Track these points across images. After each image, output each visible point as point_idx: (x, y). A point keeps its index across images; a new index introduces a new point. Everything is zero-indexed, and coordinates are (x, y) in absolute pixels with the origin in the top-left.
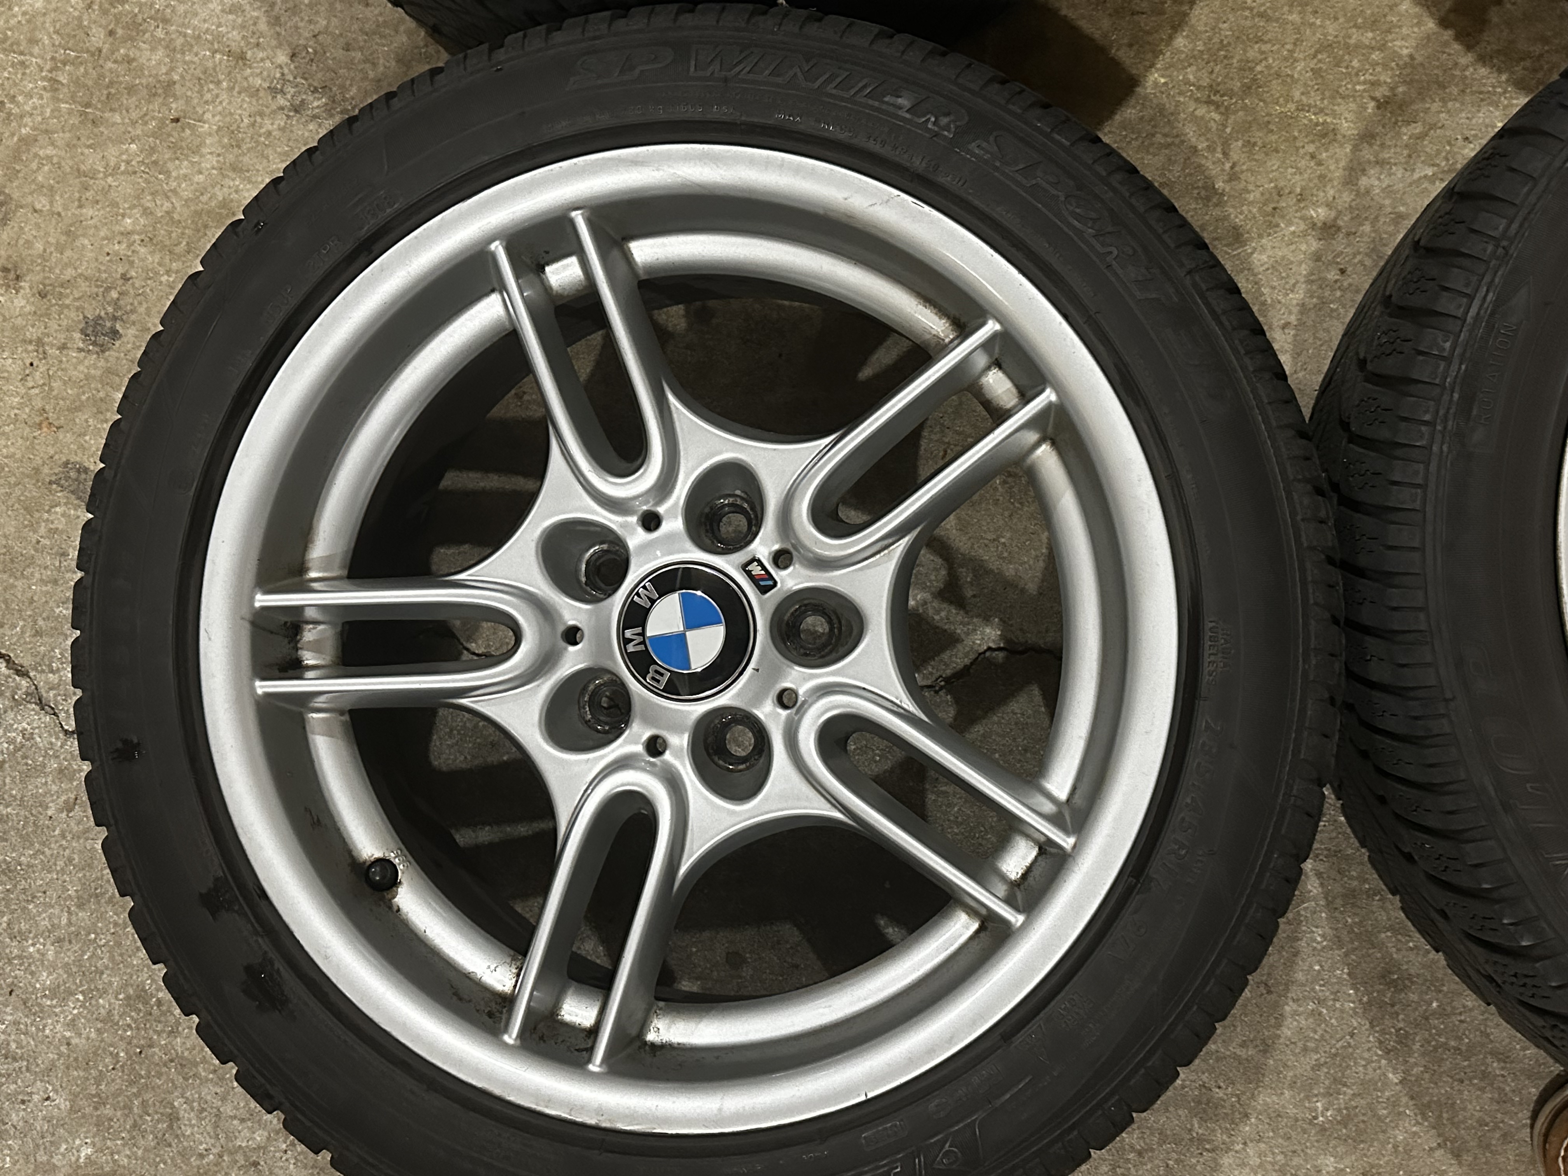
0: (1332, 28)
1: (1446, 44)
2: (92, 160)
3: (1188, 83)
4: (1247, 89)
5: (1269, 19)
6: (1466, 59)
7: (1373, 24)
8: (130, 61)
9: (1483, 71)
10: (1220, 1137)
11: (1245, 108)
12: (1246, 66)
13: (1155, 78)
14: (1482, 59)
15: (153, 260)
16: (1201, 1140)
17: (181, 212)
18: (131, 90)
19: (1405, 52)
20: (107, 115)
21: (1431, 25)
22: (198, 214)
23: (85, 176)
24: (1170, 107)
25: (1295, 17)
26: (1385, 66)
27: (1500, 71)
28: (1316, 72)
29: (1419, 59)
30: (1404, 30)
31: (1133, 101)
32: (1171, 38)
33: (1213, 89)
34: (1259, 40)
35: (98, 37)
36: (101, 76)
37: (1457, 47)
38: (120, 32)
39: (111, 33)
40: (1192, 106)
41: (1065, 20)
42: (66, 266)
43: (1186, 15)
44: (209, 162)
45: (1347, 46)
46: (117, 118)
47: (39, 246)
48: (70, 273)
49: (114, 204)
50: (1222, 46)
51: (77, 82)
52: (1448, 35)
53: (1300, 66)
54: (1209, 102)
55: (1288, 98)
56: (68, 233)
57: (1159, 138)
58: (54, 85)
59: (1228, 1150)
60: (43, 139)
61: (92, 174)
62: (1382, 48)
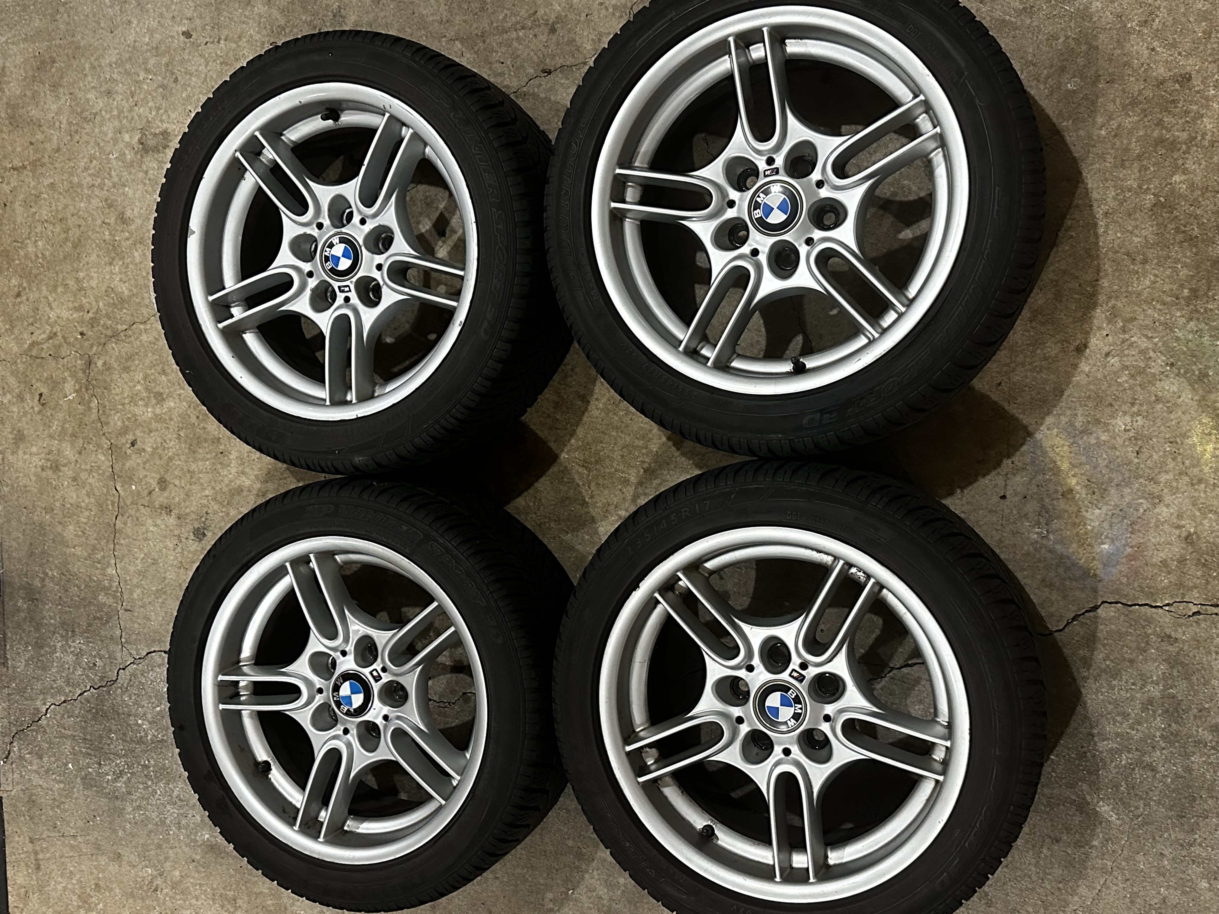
0: (628, 439)
1: (670, 447)
2: (194, 467)
3: (576, 458)
4: (597, 462)
5: (605, 434)
6: (677, 454)
7: (643, 437)
8: (205, 428)
9: (683, 459)
10: (584, 867)
11: (596, 469)
12: (597, 453)
13: (564, 456)
14: (683, 454)
15: (216, 507)
16: (578, 868)
17: (225, 489)
18: (206, 441)
19: (655, 450)
20: (198, 450)
21: (664, 439)
22: (230, 490)
23: (192, 473)
24: (569, 467)
25: (614, 433)
26: (647, 455)
27: (689, 459)
28: (622, 456)
29: (660, 453)
30: (655, 441)
31: (555, 465)
32: (570, 440)
33: (585, 461)
34: (601, 442)
35: (193, 419)
36: (195, 434)
37: (673, 448)
38: (201, 417)
39: (198, 417)
40: (577, 467)
41: (532, 430)
42: (186, 508)
43: (575, 431)
44: (233, 471)
45: (633, 446)
46: (201, 451)
47: (177, 499)
48: (188, 510)
49: (202, 484)
50: (588, 444)
51: (187, 436)
52: (670, 443)
53: (616, 453)
54: (583, 466)
55: (612, 467)
56: (187, 495)
57: (565, 479)
58: (179, 437)
59: (587, 872)
60: (176, 458)
61: (193, 472)
62: (646, 448)
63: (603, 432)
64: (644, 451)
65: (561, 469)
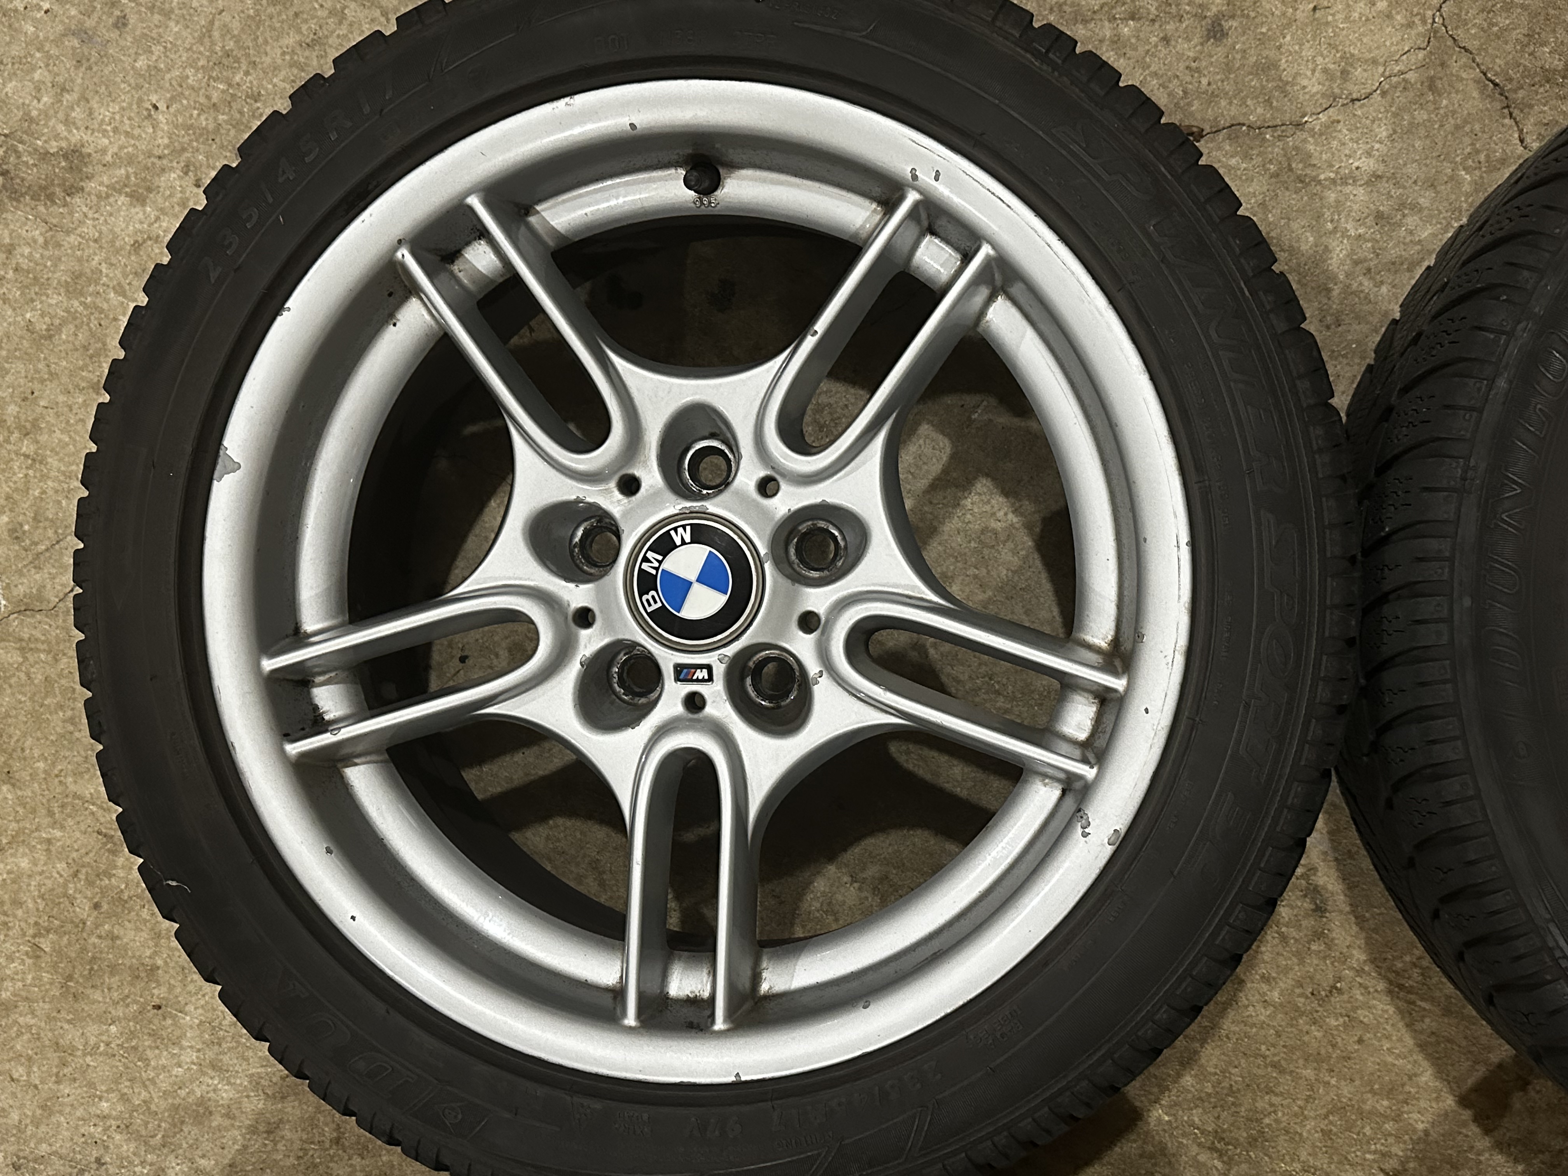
63: (1274, 1065)
64: (1389, 1126)
65: (1150, 1148)
